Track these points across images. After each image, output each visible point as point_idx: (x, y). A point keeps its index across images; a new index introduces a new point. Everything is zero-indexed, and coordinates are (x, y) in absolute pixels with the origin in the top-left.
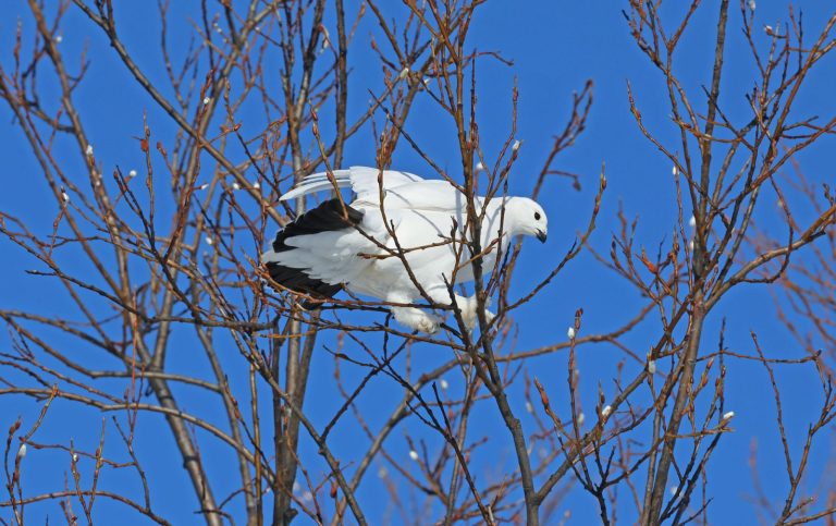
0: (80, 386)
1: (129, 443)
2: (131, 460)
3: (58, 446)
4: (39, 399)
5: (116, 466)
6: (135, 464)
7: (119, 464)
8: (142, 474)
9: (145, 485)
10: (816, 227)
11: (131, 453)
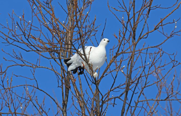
0: (30, 63)
1: (33, 75)
2: (34, 78)
3: (20, 76)
4: (22, 66)
5: (31, 80)
6: (35, 79)
7: (32, 79)
8: (36, 81)
9: (37, 83)
10: (156, 27)
11: (34, 77)
